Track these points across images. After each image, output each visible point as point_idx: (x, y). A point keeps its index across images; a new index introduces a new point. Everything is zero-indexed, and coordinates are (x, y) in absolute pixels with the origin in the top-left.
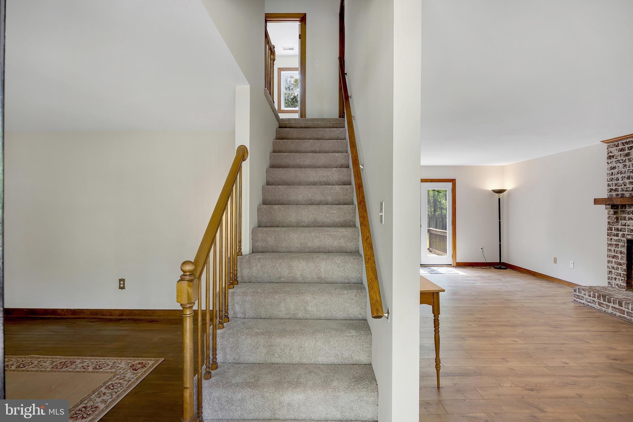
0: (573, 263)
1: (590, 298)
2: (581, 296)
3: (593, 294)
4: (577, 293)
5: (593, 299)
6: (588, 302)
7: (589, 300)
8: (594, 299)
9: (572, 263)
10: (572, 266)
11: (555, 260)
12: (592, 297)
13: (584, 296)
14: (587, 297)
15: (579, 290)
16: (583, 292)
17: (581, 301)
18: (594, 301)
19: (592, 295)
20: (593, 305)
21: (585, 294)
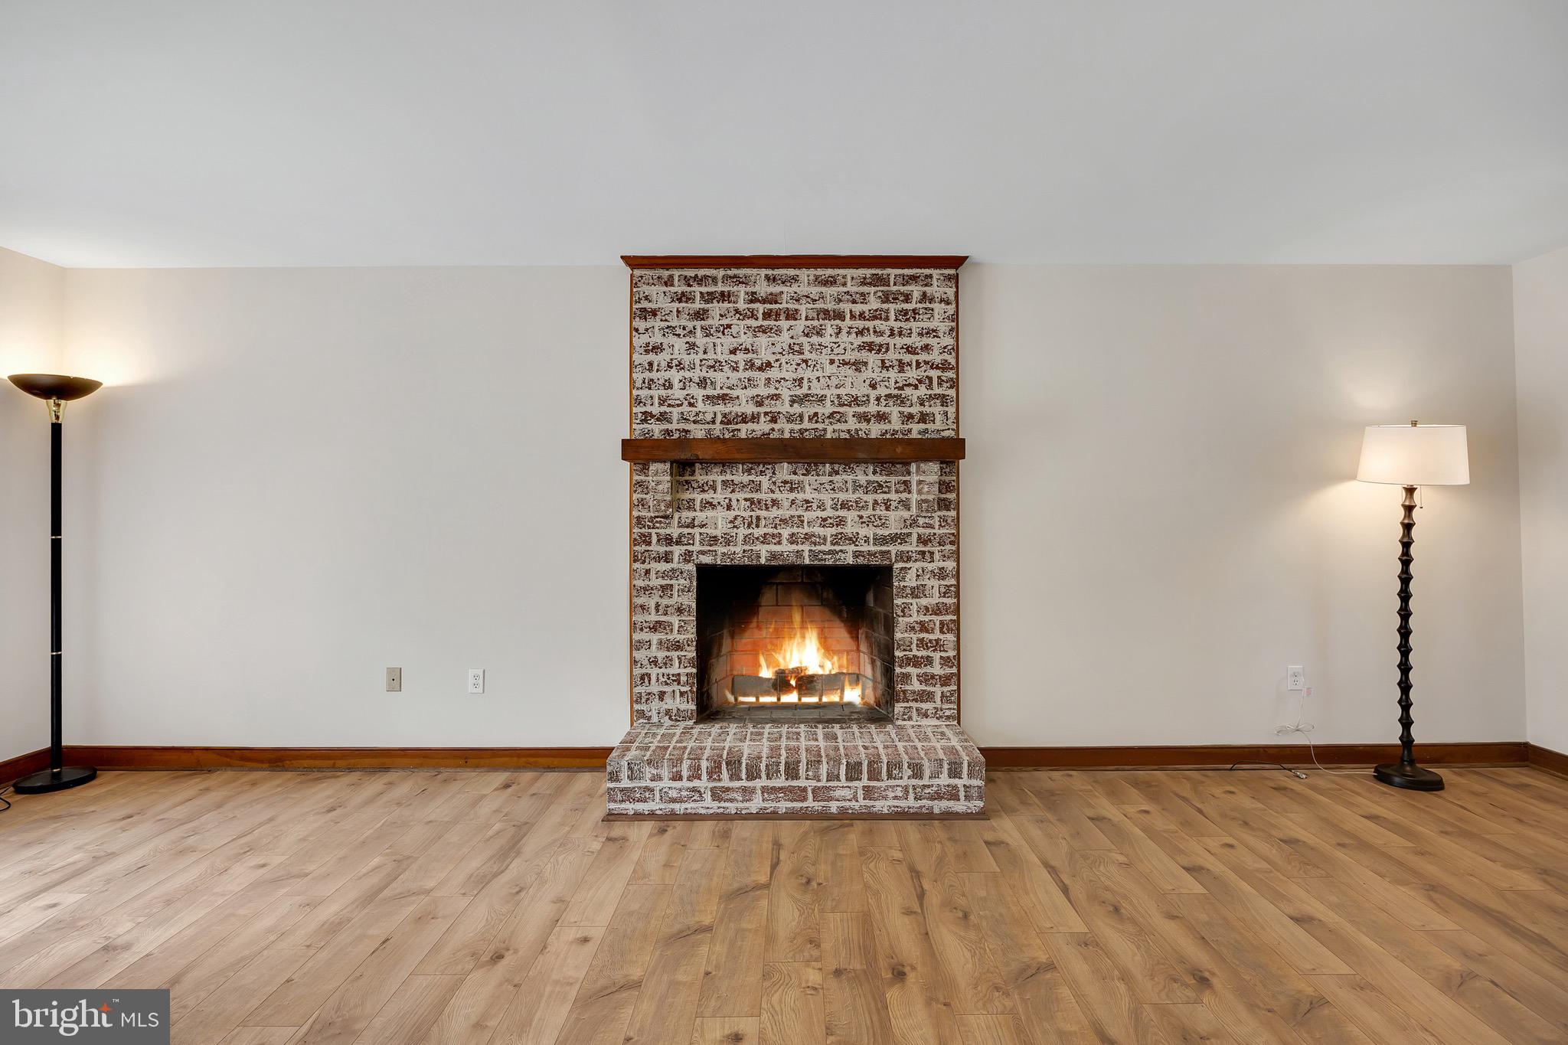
0: (481, 676)
1: (678, 784)
2: (640, 788)
3: (690, 766)
4: (625, 783)
5: (691, 785)
6: (673, 800)
7: (674, 794)
8: (696, 783)
9: (476, 677)
10: (475, 686)
11: (395, 680)
12: (685, 779)
13: (652, 784)
14: (666, 783)
15: (630, 768)
16: (649, 771)
17: (641, 807)
18: (694, 790)
19: (685, 774)
20: (693, 805)
21: (657, 778)
